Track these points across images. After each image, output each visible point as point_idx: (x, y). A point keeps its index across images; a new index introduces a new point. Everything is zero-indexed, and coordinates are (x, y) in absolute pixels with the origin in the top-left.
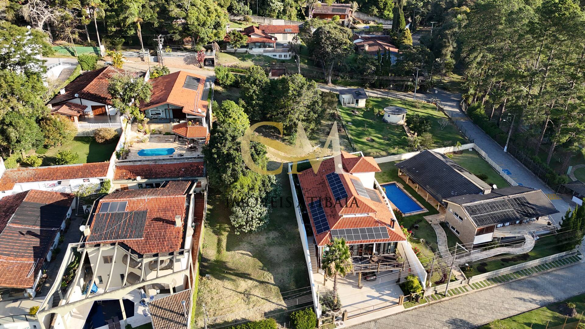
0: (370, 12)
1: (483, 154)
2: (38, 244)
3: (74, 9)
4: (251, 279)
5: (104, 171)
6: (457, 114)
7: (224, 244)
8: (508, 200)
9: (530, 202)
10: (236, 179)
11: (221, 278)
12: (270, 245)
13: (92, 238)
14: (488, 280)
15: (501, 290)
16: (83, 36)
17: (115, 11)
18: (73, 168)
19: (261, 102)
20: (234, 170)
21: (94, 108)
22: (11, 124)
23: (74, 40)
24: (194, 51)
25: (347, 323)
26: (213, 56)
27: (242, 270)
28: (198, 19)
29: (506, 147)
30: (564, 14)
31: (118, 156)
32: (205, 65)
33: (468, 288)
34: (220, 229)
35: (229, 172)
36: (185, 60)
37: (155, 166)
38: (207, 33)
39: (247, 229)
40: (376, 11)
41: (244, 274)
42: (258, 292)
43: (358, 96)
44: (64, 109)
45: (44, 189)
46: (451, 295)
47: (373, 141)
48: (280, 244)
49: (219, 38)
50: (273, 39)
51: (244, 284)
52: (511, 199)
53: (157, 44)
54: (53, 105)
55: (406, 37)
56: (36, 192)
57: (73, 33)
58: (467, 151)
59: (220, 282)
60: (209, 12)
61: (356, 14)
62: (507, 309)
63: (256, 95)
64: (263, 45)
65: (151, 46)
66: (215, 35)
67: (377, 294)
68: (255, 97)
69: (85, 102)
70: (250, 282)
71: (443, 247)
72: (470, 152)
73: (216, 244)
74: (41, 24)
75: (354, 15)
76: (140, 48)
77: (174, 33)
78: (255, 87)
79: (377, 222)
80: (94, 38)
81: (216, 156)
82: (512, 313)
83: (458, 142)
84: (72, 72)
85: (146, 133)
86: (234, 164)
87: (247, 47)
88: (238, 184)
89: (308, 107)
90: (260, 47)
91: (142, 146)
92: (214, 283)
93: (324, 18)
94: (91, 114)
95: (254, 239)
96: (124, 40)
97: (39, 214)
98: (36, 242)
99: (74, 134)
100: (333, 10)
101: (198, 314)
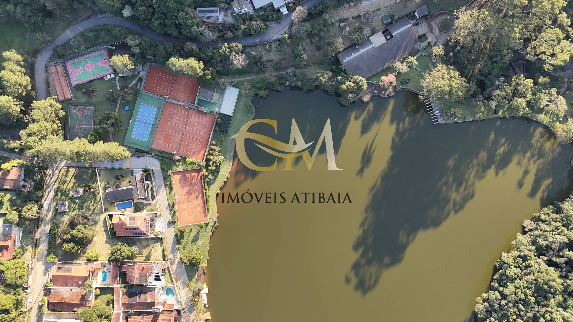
4: (152, 249)
7: (140, 256)
11: (151, 256)
14: (156, 196)
15: (160, 194)
25: (164, 231)
27: (149, 251)
33: (158, 201)
39: (138, 251)
42: (155, 248)
46: (160, 206)
48: (142, 242)
51: (153, 251)
56: (124, 301)
62: (165, 196)
67: (158, 222)
71: (146, 202)
73: (141, 258)
91: (100, 281)
95: (141, 249)
97: (132, 298)
98: (143, 295)
101: (159, 260)
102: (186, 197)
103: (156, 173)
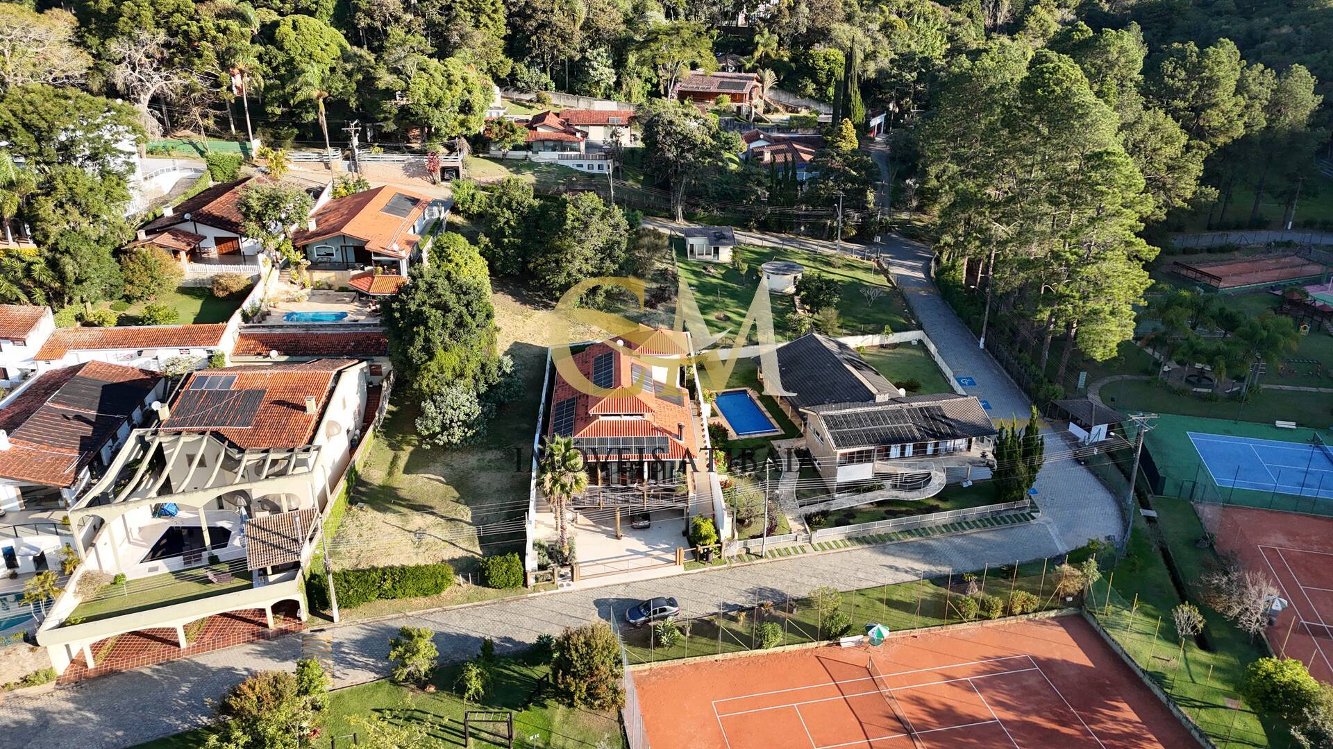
0: (800, 89)
1: (932, 348)
2: (90, 434)
3: (207, 74)
4: (433, 514)
5: (215, 337)
6: (918, 282)
7: (402, 463)
8: (908, 410)
9: (948, 415)
10: (431, 356)
11: (384, 510)
12: (482, 469)
13: (171, 423)
14: (849, 539)
15: (865, 554)
16: (222, 123)
17: (280, 78)
18: (164, 332)
19: (518, 241)
20: (427, 340)
21: (219, 241)
22: (67, 251)
23: (206, 129)
24: (423, 152)
25: (579, 584)
26: (458, 164)
27: (422, 501)
28: (427, 95)
29: (982, 340)
30: (1054, 91)
31: (246, 318)
32: (443, 179)
33: (809, 548)
34: (400, 442)
35: (419, 342)
36: (406, 169)
37: (305, 337)
38: (445, 120)
39: (442, 440)
40: (811, 88)
41: (424, 506)
42: (439, 532)
43: (717, 241)
44: (166, 239)
45: (113, 361)
46: (774, 556)
47: (727, 319)
48: (499, 469)
49: (469, 129)
50: (578, 135)
52: (915, 410)
53: (349, 138)
54: (148, 233)
55: (844, 138)
56: (100, 364)
57: (204, 116)
58: (907, 344)
59: (379, 515)
60: (450, 83)
61: (772, 93)
62: (860, 580)
63: (510, 226)
64: (558, 145)
65: (340, 141)
66: (462, 124)
67: (644, 548)
68: (508, 232)
69: (203, 229)
70: (431, 518)
71: (788, 485)
72: (914, 347)
73: (389, 463)
74: (145, 98)
75: (768, 95)
76: (324, 147)
77: (386, 119)
78: (508, 214)
79: (656, 429)
80: (241, 126)
81: (397, 315)
82: (864, 585)
83: (887, 327)
84: (192, 182)
85: (304, 286)
86: (427, 328)
87: (528, 147)
88: (433, 366)
89: (602, 251)
90: (554, 149)
91: (292, 308)
92: (370, 516)
93: (702, 101)
94: (214, 252)
95: (457, 460)
96: (296, 131)
97: (98, 394)
98: (88, 430)
99: (177, 282)
100: (721, 85)
102: (902, 710)
103: (1020, 533)
